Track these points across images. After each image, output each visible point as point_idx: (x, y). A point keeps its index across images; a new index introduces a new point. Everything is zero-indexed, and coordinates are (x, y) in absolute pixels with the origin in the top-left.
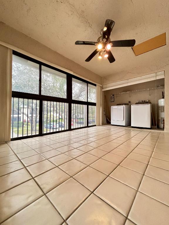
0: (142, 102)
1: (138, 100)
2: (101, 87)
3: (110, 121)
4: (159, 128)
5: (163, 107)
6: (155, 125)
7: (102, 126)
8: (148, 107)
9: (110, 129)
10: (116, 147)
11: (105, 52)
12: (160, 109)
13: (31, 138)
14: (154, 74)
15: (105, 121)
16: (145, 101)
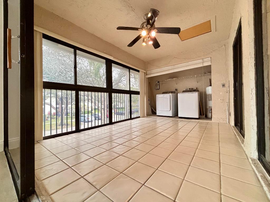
0: (189, 90)
1: (186, 88)
2: (145, 73)
3: (155, 112)
4: (207, 117)
5: (211, 95)
6: (203, 115)
7: (147, 117)
8: (195, 95)
9: (156, 121)
10: (163, 141)
11: (149, 39)
12: (208, 97)
13: (67, 136)
14: (201, 61)
15: (150, 112)
16: (192, 89)
